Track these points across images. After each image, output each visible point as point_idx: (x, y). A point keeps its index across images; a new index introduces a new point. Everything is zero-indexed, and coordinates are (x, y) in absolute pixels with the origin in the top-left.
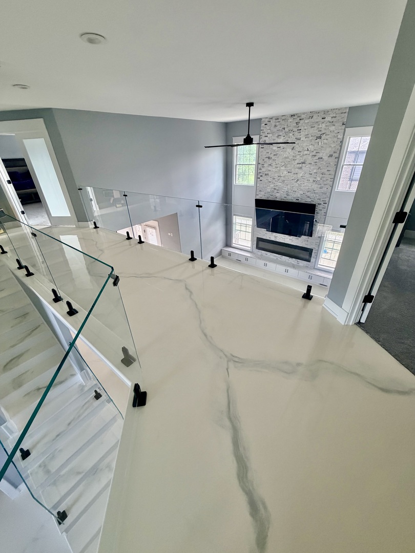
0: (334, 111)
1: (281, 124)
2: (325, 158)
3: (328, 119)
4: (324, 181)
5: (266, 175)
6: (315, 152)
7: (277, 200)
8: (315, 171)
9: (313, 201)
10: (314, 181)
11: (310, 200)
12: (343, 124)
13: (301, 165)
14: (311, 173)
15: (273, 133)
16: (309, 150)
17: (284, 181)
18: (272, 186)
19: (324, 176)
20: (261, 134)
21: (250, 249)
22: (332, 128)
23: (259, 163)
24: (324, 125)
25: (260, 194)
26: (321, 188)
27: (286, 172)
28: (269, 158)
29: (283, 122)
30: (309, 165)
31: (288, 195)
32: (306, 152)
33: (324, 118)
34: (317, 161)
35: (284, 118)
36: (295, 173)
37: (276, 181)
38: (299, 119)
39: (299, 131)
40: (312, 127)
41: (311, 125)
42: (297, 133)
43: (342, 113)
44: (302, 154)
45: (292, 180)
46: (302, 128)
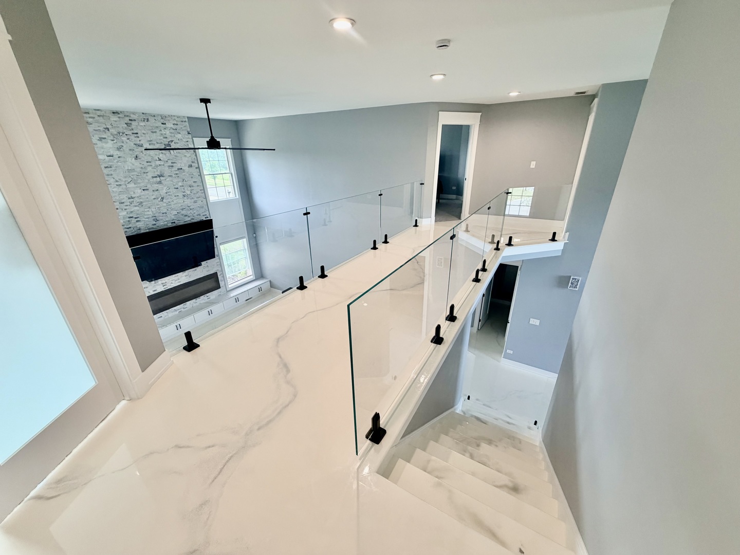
0: (173, 118)
1: (97, 122)
2: (186, 168)
3: (169, 125)
4: (195, 194)
6: (170, 162)
7: (142, 231)
8: (180, 184)
9: (193, 219)
10: (184, 196)
11: (189, 219)
12: (189, 133)
13: (158, 179)
14: (175, 187)
16: (162, 159)
17: (142, 202)
18: (124, 213)
19: (192, 188)
22: (179, 136)
24: (167, 132)
26: (195, 202)
27: (139, 191)
29: (101, 119)
30: (170, 178)
31: (157, 220)
32: (158, 163)
33: (165, 124)
34: (176, 172)
35: (99, 113)
36: (154, 189)
37: (127, 205)
38: (127, 119)
39: (136, 135)
40: (152, 132)
41: (150, 130)
42: (132, 137)
43: (182, 121)
44: (153, 165)
45: (154, 199)
46: (139, 132)
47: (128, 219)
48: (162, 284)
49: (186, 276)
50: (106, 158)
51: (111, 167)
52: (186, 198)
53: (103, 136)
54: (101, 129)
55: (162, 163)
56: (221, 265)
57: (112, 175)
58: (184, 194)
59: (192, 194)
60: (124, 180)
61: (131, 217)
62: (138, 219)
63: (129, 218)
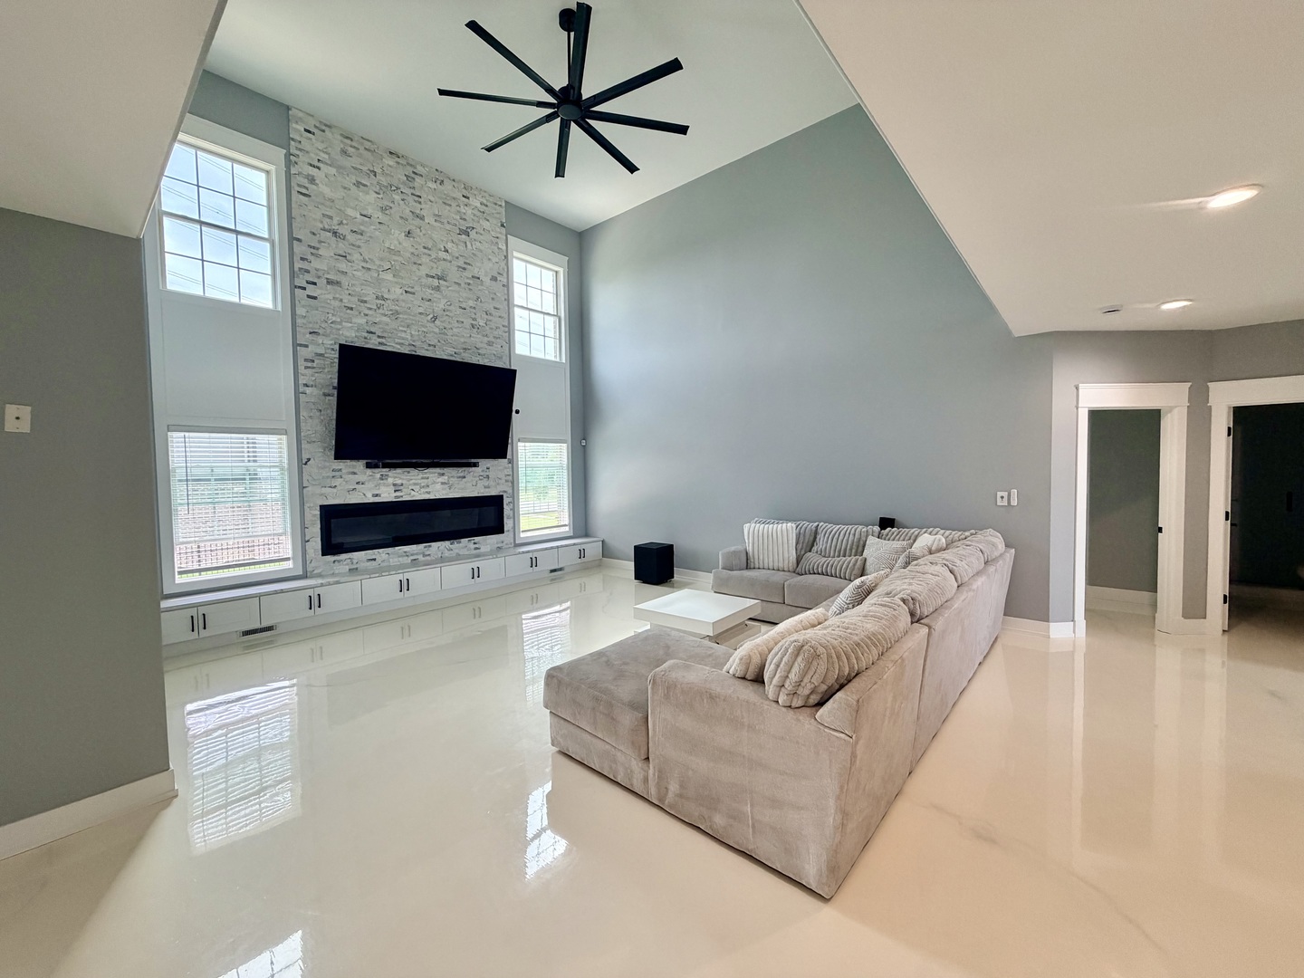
0: (486, 195)
1: (360, 156)
2: (487, 280)
3: (474, 202)
4: (491, 329)
5: (329, 282)
6: (462, 260)
8: (471, 303)
10: (473, 326)
12: (502, 225)
13: (436, 282)
14: (463, 306)
15: (339, 168)
16: (450, 251)
17: (397, 312)
18: (362, 321)
19: (490, 318)
20: (293, 151)
21: (289, 564)
22: (486, 225)
23: (293, 239)
24: (469, 211)
25: (313, 342)
26: (490, 344)
27: (399, 291)
28: (335, 233)
29: (368, 155)
30: (456, 287)
32: (442, 255)
33: (468, 198)
34: (469, 281)
35: (368, 145)
36: (424, 297)
37: (370, 309)
38: (411, 169)
39: (417, 199)
40: (445, 203)
41: (440, 198)
42: (411, 199)
43: (496, 204)
44: (433, 256)
45: (420, 313)
46: (424, 195)
47: (366, 335)
48: (394, 485)
49: (442, 483)
50: (358, 216)
51: (362, 235)
52: (475, 330)
53: (363, 182)
54: (365, 169)
55: (449, 258)
56: (513, 482)
57: (359, 247)
58: (474, 322)
59: (487, 328)
60: (378, 262)
61: (372, 333)
62: (383, 340)
63: (368, 332)
